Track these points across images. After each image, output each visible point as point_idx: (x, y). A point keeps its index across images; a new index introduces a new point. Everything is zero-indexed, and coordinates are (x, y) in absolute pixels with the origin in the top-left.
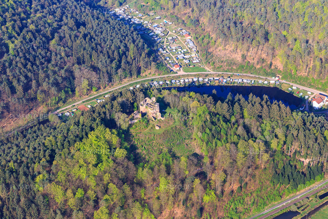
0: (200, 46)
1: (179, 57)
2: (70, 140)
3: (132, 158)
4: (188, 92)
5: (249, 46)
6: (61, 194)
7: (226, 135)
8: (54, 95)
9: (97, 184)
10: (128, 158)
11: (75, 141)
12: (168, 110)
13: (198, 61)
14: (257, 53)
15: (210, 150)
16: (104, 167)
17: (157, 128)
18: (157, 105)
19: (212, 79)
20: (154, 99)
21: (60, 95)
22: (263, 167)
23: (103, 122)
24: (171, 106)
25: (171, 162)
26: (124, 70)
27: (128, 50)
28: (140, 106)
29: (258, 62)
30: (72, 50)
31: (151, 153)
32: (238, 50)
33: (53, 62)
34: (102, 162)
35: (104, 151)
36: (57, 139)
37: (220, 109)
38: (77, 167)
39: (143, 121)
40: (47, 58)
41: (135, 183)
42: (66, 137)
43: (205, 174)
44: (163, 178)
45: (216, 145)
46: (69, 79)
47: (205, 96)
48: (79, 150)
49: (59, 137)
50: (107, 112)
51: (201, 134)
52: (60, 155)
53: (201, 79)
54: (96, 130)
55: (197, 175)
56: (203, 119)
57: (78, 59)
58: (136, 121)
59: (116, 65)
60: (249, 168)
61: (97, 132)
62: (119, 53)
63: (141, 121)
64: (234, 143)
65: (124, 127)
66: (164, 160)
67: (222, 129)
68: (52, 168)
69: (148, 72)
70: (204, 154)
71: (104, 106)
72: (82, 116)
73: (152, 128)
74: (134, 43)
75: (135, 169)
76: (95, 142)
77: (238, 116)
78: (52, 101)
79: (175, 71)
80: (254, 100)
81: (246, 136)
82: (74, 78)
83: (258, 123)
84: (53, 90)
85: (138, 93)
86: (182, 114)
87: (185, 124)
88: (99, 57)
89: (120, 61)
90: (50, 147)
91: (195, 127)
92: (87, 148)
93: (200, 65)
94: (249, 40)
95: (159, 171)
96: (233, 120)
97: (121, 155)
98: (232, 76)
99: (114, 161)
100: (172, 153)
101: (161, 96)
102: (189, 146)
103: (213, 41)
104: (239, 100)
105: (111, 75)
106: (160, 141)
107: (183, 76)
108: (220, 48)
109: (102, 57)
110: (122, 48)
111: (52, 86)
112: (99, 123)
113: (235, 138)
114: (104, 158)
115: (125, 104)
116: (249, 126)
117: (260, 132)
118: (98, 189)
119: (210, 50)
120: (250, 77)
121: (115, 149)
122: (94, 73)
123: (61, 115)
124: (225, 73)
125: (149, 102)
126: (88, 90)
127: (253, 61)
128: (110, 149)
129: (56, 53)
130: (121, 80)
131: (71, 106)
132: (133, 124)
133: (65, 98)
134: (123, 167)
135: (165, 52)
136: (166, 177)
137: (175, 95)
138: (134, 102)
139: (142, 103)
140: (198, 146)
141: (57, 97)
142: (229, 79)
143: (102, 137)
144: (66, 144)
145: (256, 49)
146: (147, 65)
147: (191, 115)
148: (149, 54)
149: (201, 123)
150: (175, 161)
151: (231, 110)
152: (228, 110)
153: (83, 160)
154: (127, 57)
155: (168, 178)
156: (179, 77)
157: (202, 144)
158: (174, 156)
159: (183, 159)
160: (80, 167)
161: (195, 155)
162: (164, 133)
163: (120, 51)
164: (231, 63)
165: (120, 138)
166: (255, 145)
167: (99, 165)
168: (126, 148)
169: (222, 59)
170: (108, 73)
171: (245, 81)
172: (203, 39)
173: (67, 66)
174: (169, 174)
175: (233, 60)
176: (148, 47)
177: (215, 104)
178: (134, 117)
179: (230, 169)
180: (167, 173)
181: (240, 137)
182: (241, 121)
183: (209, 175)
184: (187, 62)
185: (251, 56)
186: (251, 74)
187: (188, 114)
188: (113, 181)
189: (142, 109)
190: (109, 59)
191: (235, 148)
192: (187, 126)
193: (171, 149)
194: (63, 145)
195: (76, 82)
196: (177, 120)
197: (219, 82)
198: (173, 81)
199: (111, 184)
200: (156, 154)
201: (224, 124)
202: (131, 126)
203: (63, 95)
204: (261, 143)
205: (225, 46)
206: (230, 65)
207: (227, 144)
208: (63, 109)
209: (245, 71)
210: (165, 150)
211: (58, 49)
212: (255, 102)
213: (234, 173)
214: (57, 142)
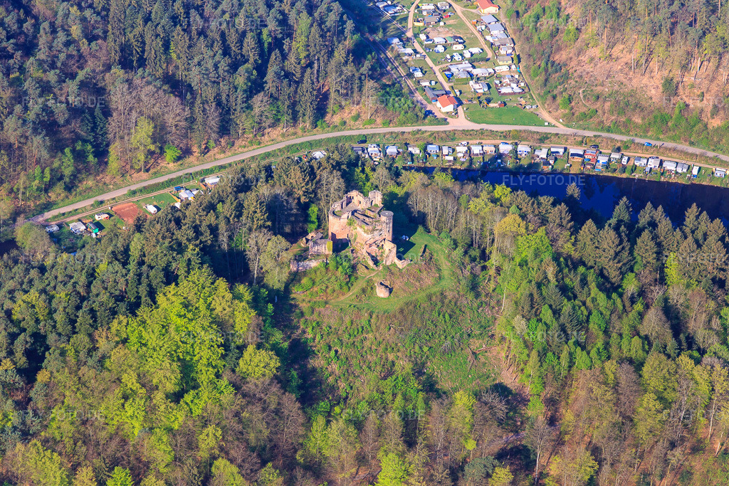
0: (528, 39)
1: (454, 69)
2: (96, 308)
3: (294, 384)
4: (486, 186)
5: (689, 54)
6: (58, 480)
7: (606, 332)
8: (38, 162)
9: (177, 460)
10: (282, 381)
11: (114, 313)
12: (419, 238)
13: (517, 90)
14: (713, 79)
15: (550, 377)
16: (202, 404)
17: (381, 293)
18: (386, 218)
19: (561, 151)
20: (377, 198)
21: (56, 165)
22: (718, 446)
23: (207, 258)
24: (431, 225)
25: (420, 404)
26: (274, 99)
27: (289, 34)
28: (331, 217)
29: (715, 107)
30: (105, 19)
31: (357, 372)
32: (654, 64)
33: (42, 54)
34: (195, 387)
35: (205, 354)
36: (54, 302)
37: (590, 249)
38: (114, 398)
39: (338, 264)
40: (22, 39)
41: (299, 464)
42: (83, 299)
43: (528, 457)
44: (391, 455)
45: (571, 364)
46: (91, 111)
47: (546, 200)
48: (125, 341)
49: (61, 294)
50: (223, 227)
51: (523, 322)
52: (63, 353)
53: (523, 148)
54: (184, 283)
55: (501, 456)
56: (535, 275)
57: (125, 49)
58: (313, 264)
59: (249, 79)
60: (673, 445)
61: (186, 287)
62: (260, 42)
63: (332, 265)
64: (631, 361)
65: (276, 279)
66: (399, 397)
67: (595, 312)
68: (32, 394)
69: (351, 110)
70: (531, 388)
71: (211, 207)
72: (137, 235)
73: (364, 291)
74: (310, 13)
75: (301, 420)
76: (179, 321)
77: (648, 276)
78: (28, 180)
79: (440, 116)
80: (703, 227)
81: (671, 343)
82: (107, 113)
83: (712, 304)
84: (38, 146)
85: (325, 174)
86: (466, 253)
87: (474, 287)
88: (195, 50)
89: (261, 69)
90: (29, 324)
91: (504, 302)
92: (152, 338)
93: (523, 101)
94: (694, 33)
95: (380, 432)
96: (631, 286)
97: (259, 371)
98: (627, 147)
99: (237, 387)
100: (423, 378)
101: (400, 192)
102: (483, 360)
103: (571, 27)
104: (653, 224)
105: (228, 112)
106: (390, 336)
107: (467, 133)
108: (595, 52)
109: (204, 49)
110: (272, 25)
111: (35, 131)
112: (196, 261)
113: (633, 347)
114: (205, 375)
115: (281, 205)
116: (681, 309)
117: (717, 333)
118: (179, 474)
119: (560, 57)
120: (687, 154)
121: (241, 348)
122: (174, 100)
123: (55, 228)
124: (604, 134)
125: (360, 207)
126: (151, 153)
127: (699, 104)
128: (226, 346)
129: (52, 25)
130: (260, 129)
131: (91, 201)
132: (305, 274)
133: (74, 176)
134: (264, 410)
135: (409, 50)
136: (402, 455)
137: (446, 191)
138: (311, 202)
139: (336, 207)
140: (513, 362)
141: (47, 171)
142: (616, 156)
143: (201, 305)
144: (83, 318)
145: (712, 65)
146: (351, 88)
147: (494, 260)
148: (358, 54)
149: (525, 289)
150: (435, 405)
151: (625, 254)
152: (617, 254)
153: (134, 376)
154: (284, 57)
155: (409, 456)
156: (452, 136)
157: (524, 357)
158: (431, 388)
159: (462, 400)
160: (126, 397)
161: (501, 390)
162: (402, 311)
163: (264, 36)
164: (627, 104)
165: (259, 315)
166: (699, 373)
167: (188, 398)
168: (276, 349)
169: (599, 89)
170: (219, 104)
171: (669, 166)
172: (538, 18)
173: (87, 69)
174: (410, 443)
175: (632, 94)
176: (357, 30)
177: (575, 231)
178: (306, 250)
179: (613, 444)
180: (405, 442)
181: (650, 345)
182: (657, 294)
183: (541, 461)
184: (480, 88)
185: (693, 86)
186: (692, 144)
187: (484, 256)
188: (227, 453)
189: (336, 226)
190: (228, 60)
191: (634, 377)
192: (477, 295)
193: (423, 364)
194: (73, 322)
195: (113, 124)
196: (446, 272)
197: (583, 163)
198: (432, 149)
199: (221, 463)
200: (372, 376)
201: (601, 297)
202: (295, 278)
203: (66, 164)
204: (718, 367)
205: (611, 46)
206: (623, 111)
207: (608, 364)
208: (63, 210)
209: (670, 134)
210: (404, 366)
211: (60, 13)
212: (705, 236)
213: (625, 457)
214: (51, 312)
